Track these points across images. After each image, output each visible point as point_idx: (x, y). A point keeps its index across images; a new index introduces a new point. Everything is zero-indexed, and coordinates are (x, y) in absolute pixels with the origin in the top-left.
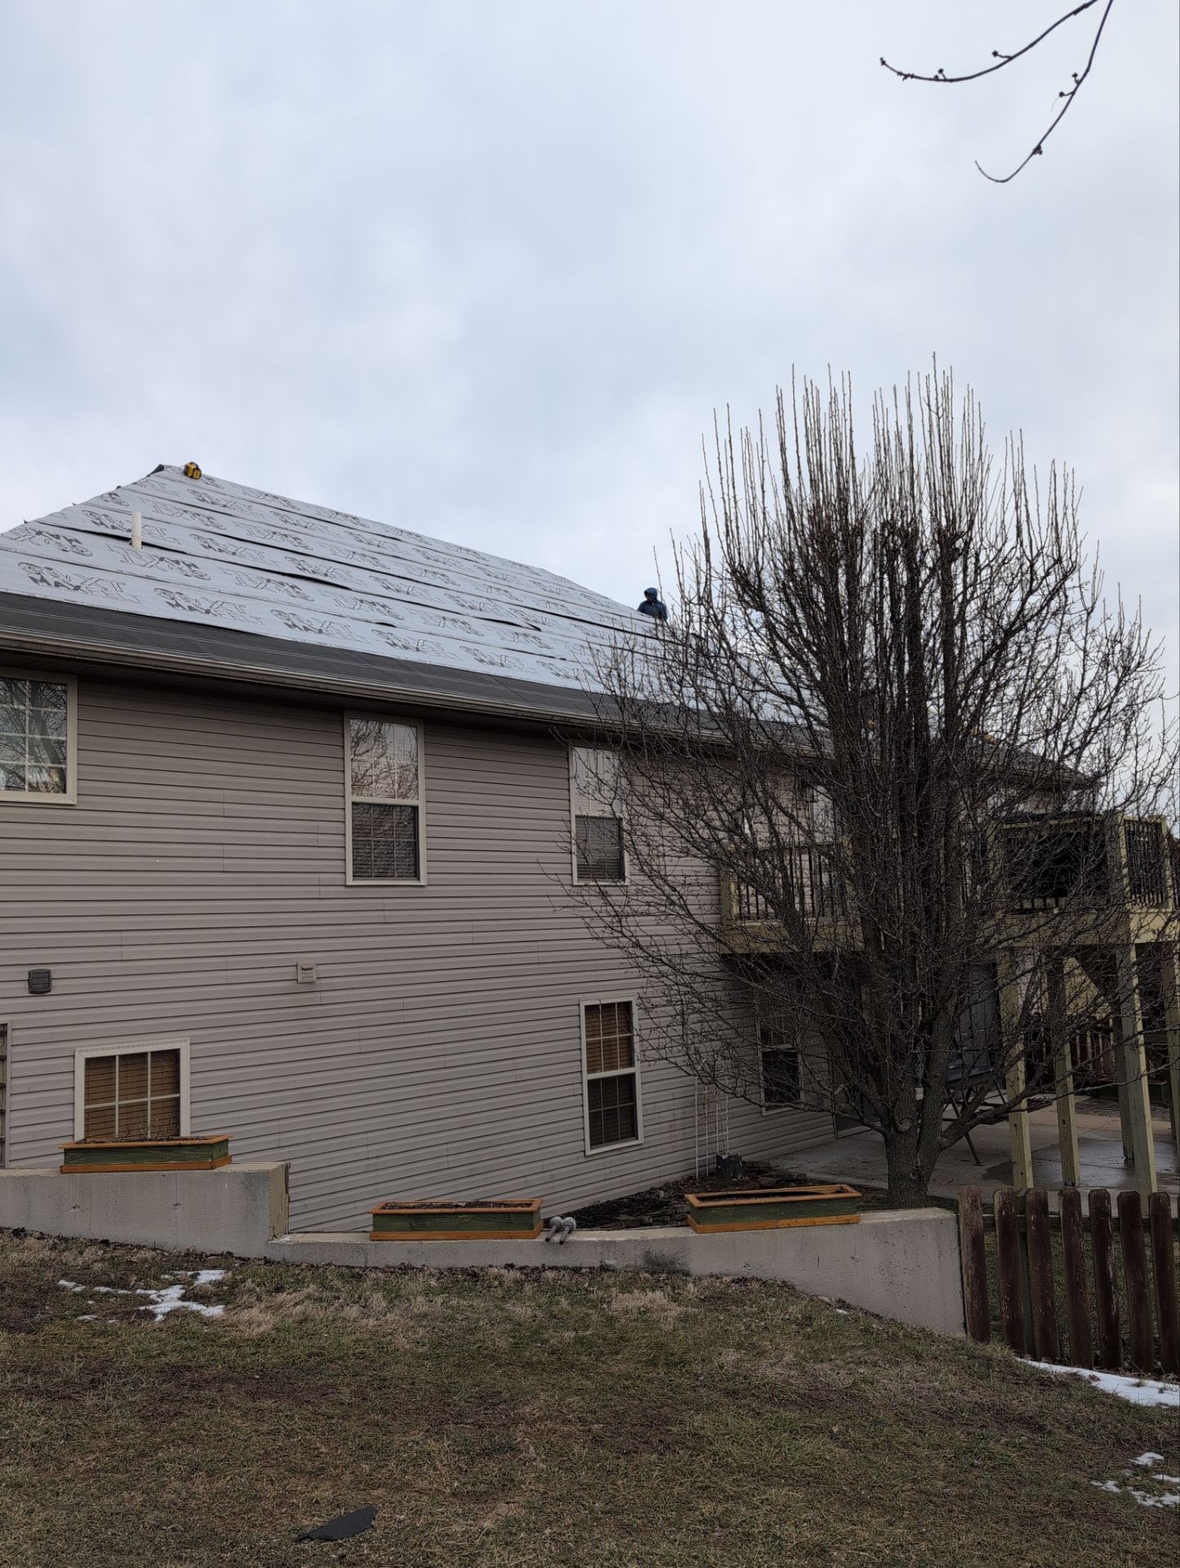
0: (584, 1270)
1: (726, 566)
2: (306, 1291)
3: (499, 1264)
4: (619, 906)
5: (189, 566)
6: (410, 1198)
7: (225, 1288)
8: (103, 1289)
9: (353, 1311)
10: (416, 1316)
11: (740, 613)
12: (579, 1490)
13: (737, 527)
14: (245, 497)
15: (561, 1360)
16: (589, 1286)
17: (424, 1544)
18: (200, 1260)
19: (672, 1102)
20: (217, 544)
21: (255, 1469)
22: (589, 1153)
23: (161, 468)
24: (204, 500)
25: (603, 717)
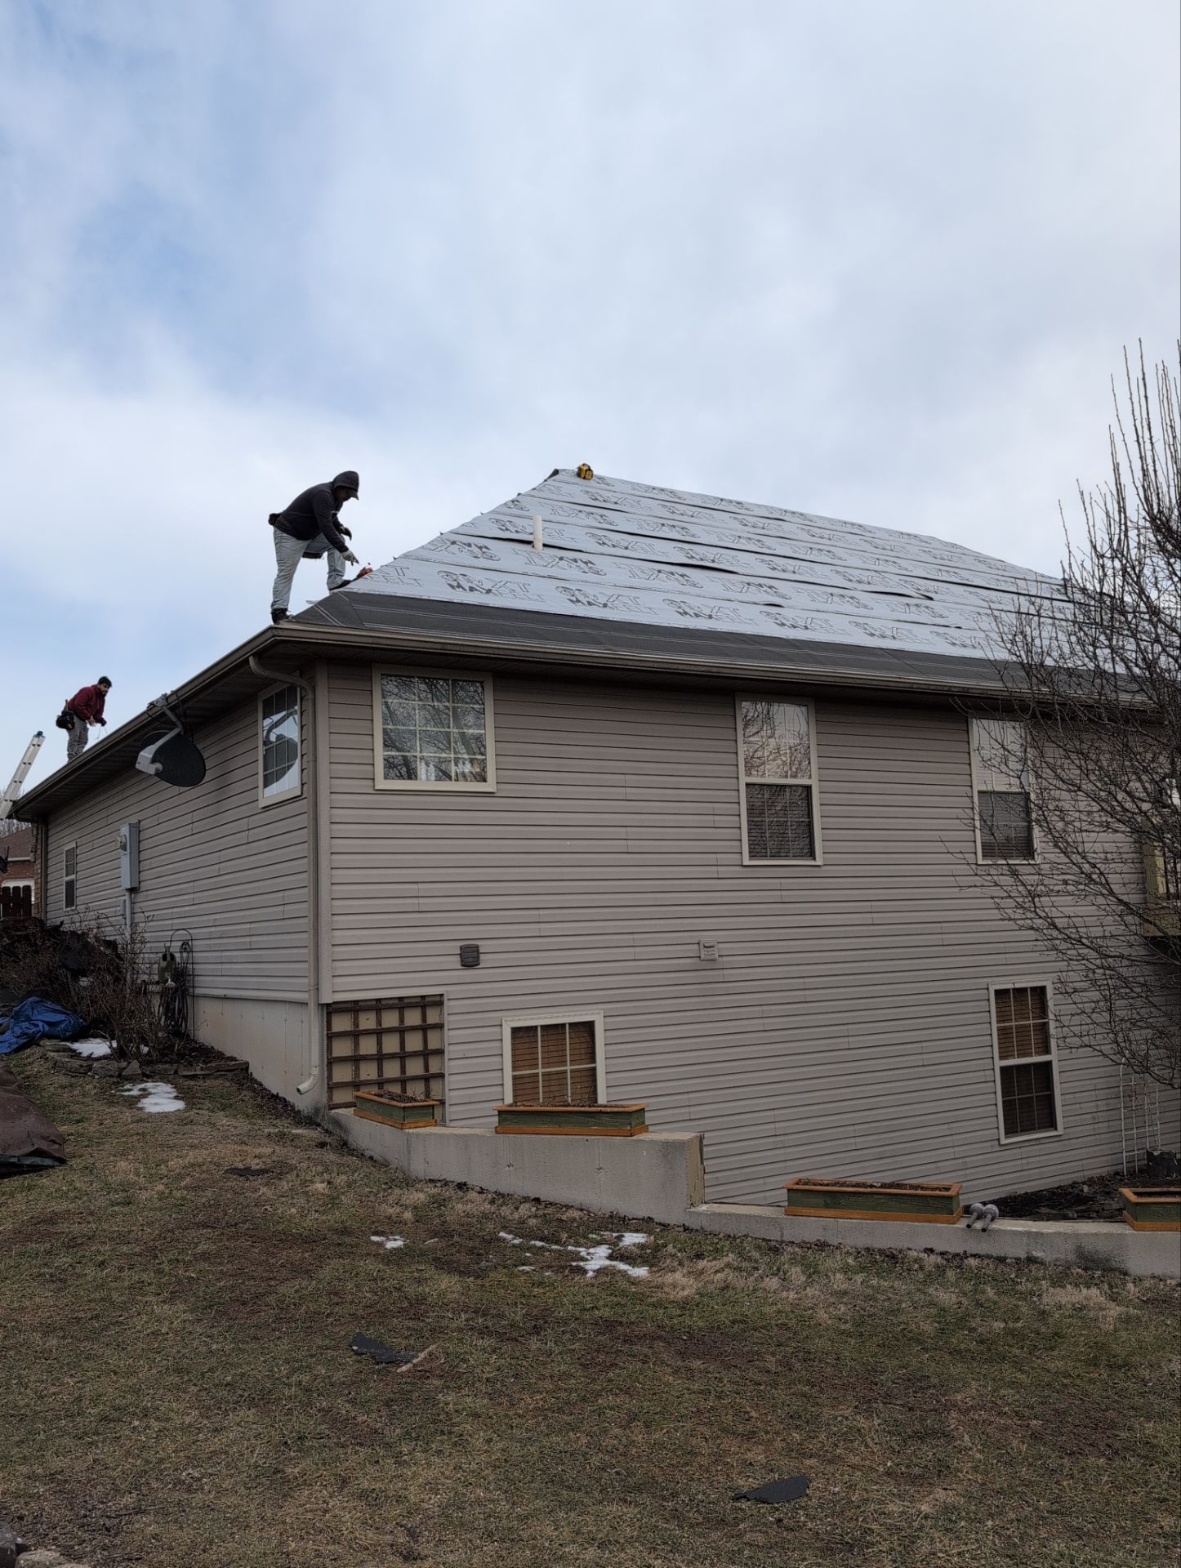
0: (1008, 1261)
1: (1144, 514)
2: (726, 1259)
3: (917, 1248)
4: (1032, 886)
5: (586, 563)
6: (827, 1175)
7: (648, 1251)
8: (539, 1244)
9: (773, 1283)
10: (837, 1293)
11: (1162, 563)
12: (1019, 1485)
13: (1155, 471)
14: (633, 492)
15: (989, 1350)
16: (1016, 1277)
17: (861, 1519)
18: (621, 1223)
19: (1093, 1093)
20: (610, 540)
21: (689, 1425)
22: (1004, 1141)
23: (556, 472)
24: (596, 499)
25: (1009, 685)
